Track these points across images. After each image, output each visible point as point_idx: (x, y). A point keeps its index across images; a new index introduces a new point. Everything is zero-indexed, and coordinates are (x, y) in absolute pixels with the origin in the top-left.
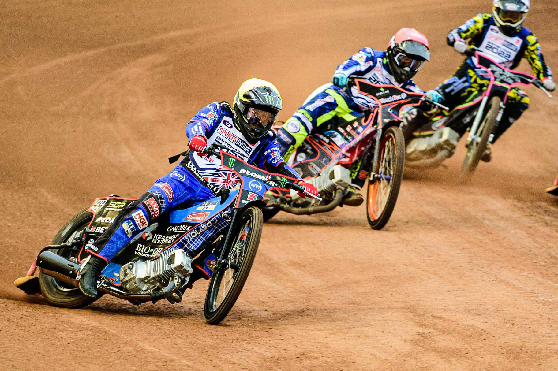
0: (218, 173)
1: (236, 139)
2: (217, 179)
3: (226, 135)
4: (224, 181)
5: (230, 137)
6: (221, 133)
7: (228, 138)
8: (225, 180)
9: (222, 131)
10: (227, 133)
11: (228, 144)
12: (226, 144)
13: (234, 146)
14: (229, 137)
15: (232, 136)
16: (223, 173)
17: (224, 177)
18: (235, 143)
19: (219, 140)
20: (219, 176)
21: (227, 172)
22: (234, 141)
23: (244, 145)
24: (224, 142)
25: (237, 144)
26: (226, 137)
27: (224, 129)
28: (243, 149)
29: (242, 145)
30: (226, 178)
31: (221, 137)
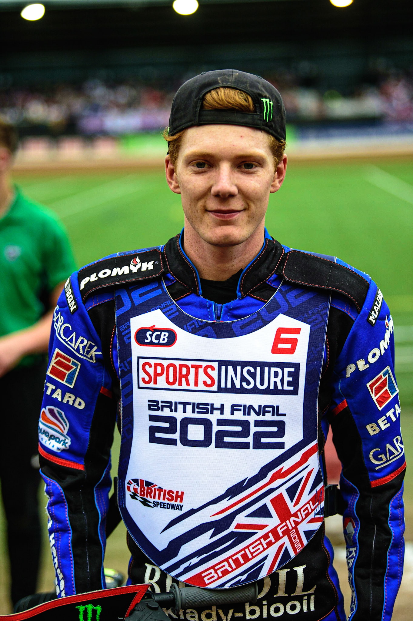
0: (232, 528)
1: (209, 370)
2: (239, 556)
3: (171, 380)
4: (271, 538)
5: (186, 376)
6: (151, 385)
7: (184, 386)
8: (274, 531)
9: (151, 371)
10: (171, 369)
11: (197, 407)
12: (189, 408)
13: (217, 399)
14: (184, 380)
15: (192, 370)
16: (249, 516)
17: (262, 527)
18: (215, 388)
19: (159, 413)
20: (240, 537)
21: (267, 501)
22: (209, 382)
23: (253, 376)
24: (180, 407)
25: (223, 386)
26: (176, 386)
27: (152, 362)
28: (255, 391)
29: (243, 379)
30: (273, 521)
31: (161, 396)
